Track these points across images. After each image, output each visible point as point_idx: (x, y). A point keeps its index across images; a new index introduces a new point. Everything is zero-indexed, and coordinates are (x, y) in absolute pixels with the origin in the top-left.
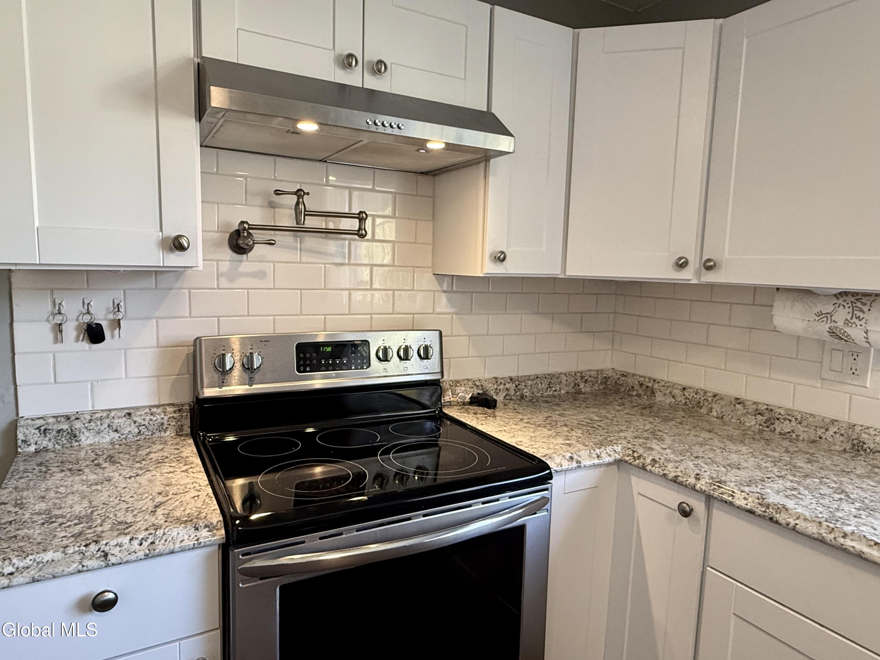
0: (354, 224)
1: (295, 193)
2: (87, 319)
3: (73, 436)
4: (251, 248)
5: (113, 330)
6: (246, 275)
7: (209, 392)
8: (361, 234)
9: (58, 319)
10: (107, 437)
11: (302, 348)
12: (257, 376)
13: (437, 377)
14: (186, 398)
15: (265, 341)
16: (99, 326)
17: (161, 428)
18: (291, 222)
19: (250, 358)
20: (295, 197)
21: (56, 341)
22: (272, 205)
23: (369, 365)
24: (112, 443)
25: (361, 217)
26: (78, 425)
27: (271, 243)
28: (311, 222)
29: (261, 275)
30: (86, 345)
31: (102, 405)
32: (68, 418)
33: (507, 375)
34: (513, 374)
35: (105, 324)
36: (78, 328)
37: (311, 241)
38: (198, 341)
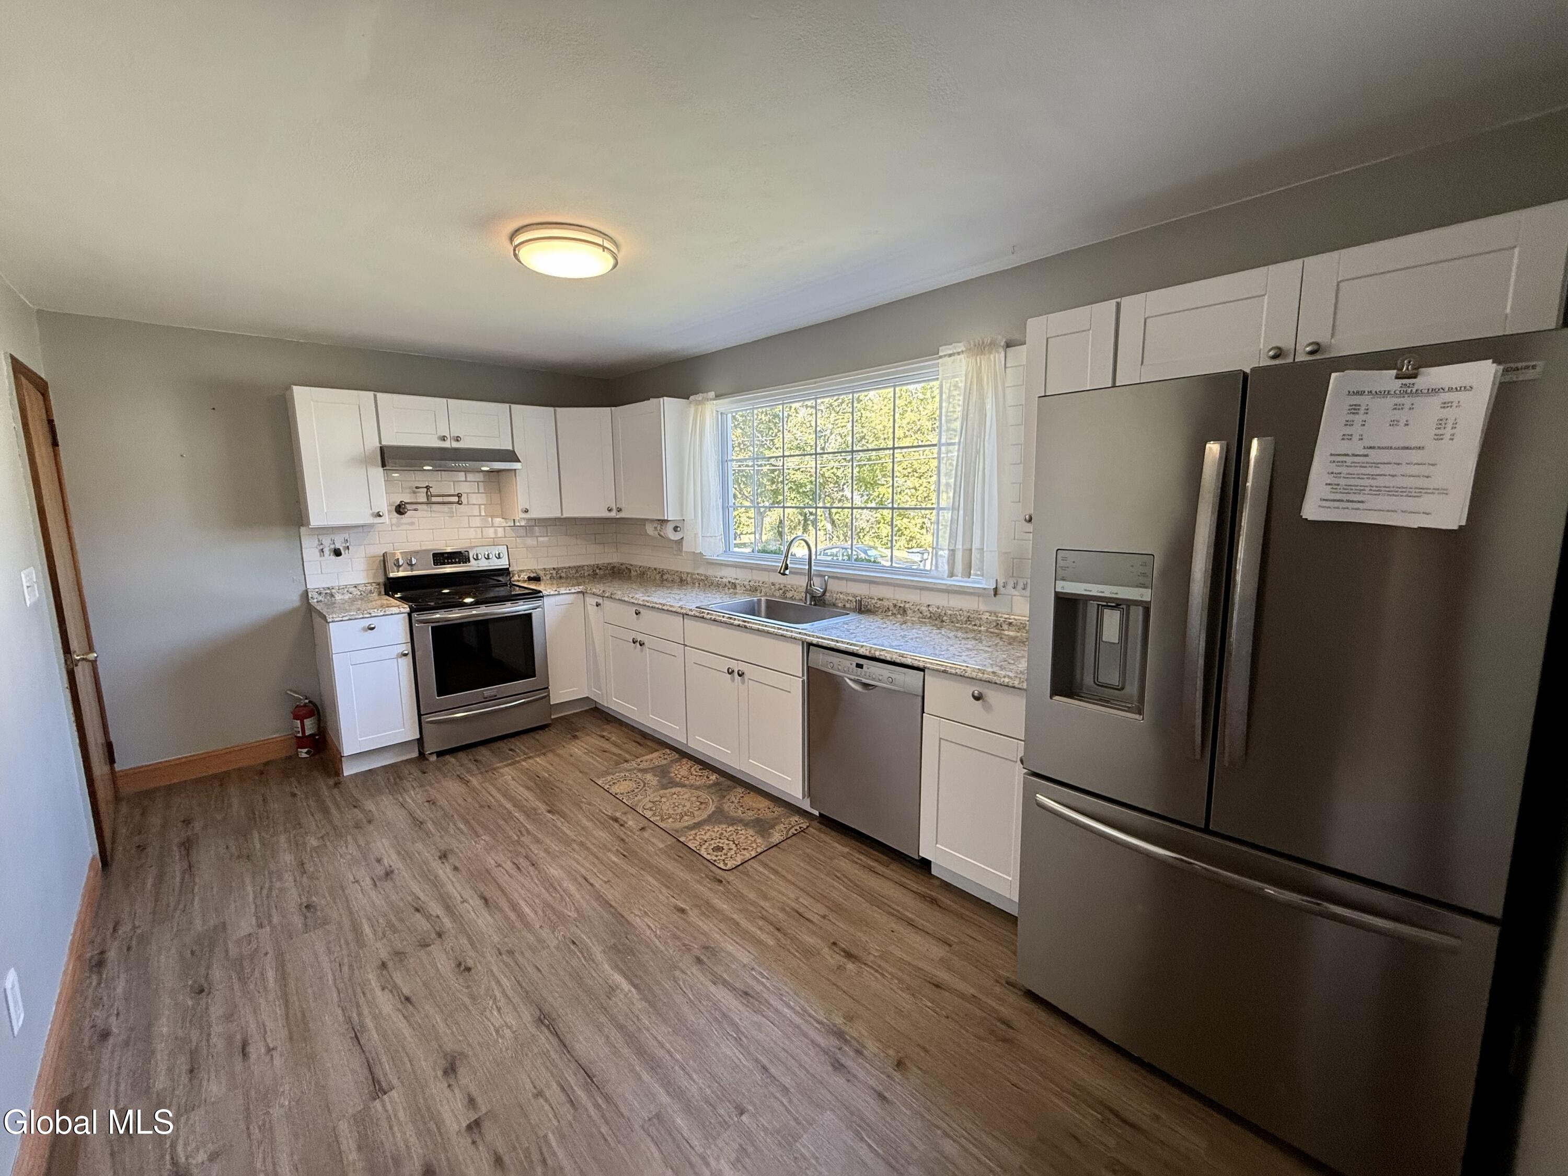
0: (456, 499)
1: (426, 487)
2: (333, 547)
3: (332, 595)
4: (406, 512)
5: (345, 550)
6: (406, 524)
7: (392, 575)
8: (459, 503)
9: (321, 547)
10: (347, 596)
11: (435, 555)
12: (414, 567)
13: (508, 566)
14: (381, 579)
15: (417, 552)
16: (339, 549)
17: (371, 592)
18: (425, 500)
19: (411, 560)
20: (425, 489)
21: (321, 556)
22: (414, 492)
23: (469, 562)
24: (349, 598)
25: (459, 496)
26: (333, 591)
27: (416, 510)
28: (434, 499)
29: (412, 524)
30: (333, 557)
31: (342, 583)
32: (329, 588)
33: (552, 566)
34: (555, 566)
35: (341, 549)
36: (330, 550)
37: (435, 507)
38: (386, 552)
